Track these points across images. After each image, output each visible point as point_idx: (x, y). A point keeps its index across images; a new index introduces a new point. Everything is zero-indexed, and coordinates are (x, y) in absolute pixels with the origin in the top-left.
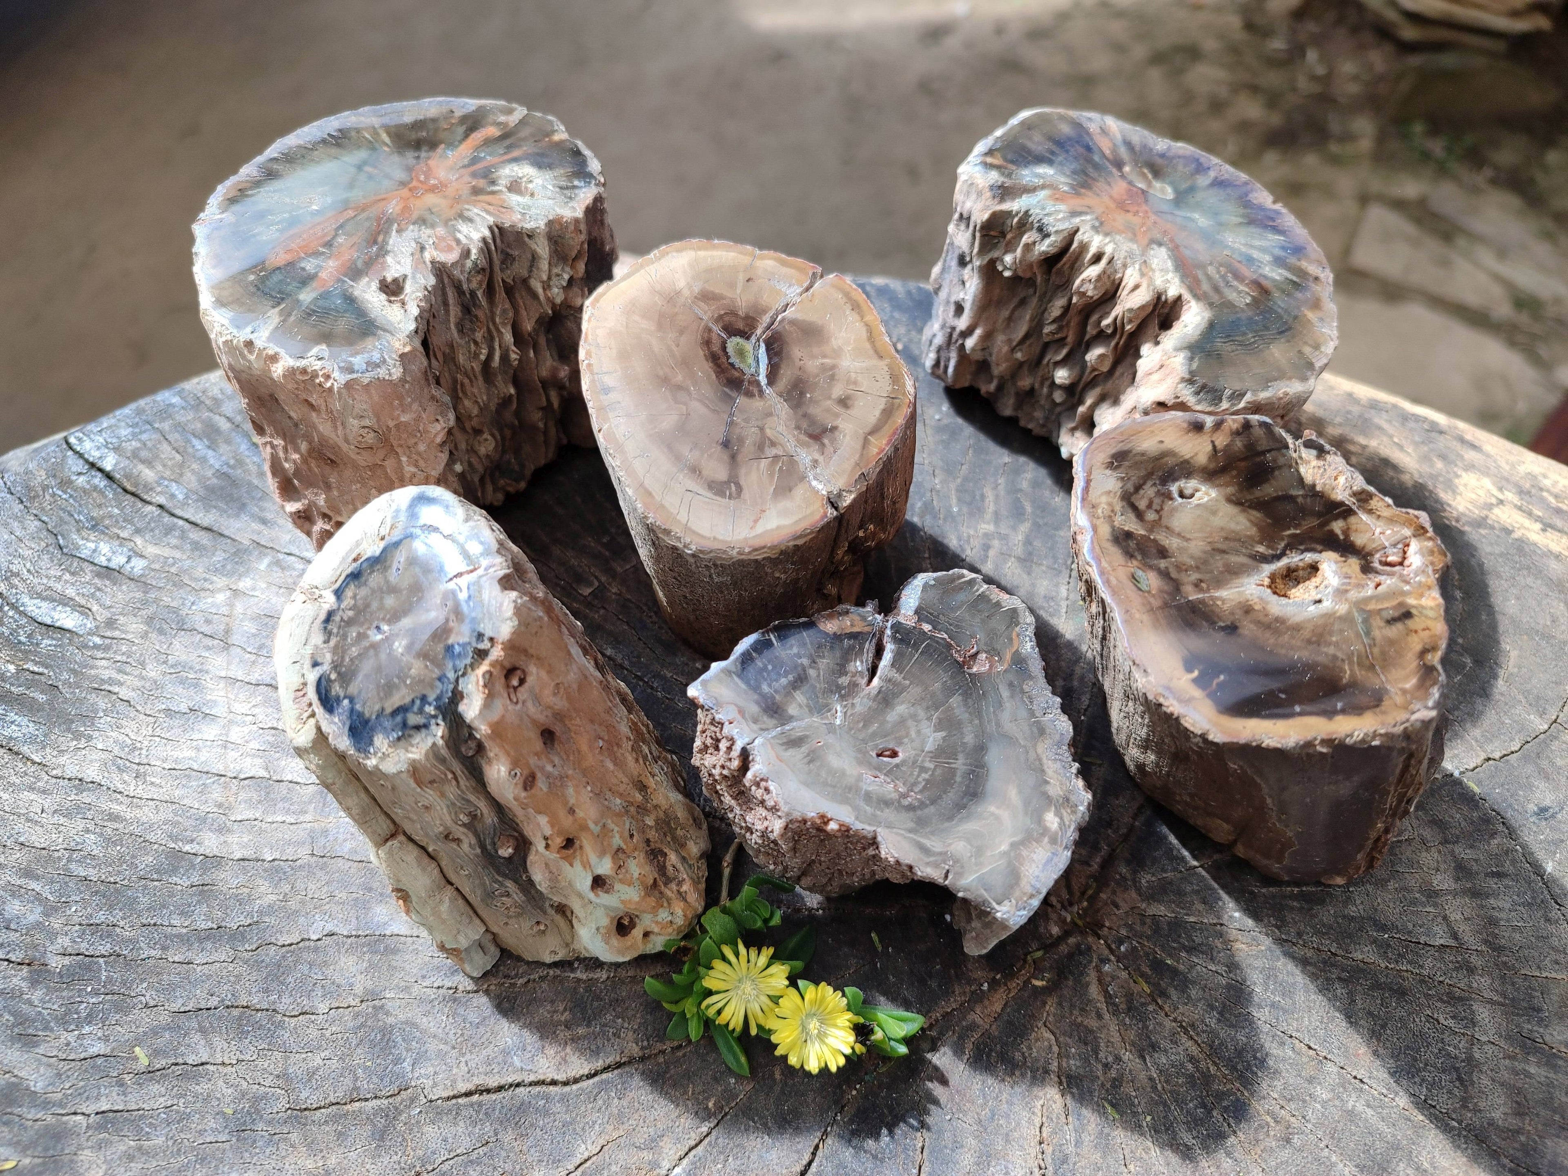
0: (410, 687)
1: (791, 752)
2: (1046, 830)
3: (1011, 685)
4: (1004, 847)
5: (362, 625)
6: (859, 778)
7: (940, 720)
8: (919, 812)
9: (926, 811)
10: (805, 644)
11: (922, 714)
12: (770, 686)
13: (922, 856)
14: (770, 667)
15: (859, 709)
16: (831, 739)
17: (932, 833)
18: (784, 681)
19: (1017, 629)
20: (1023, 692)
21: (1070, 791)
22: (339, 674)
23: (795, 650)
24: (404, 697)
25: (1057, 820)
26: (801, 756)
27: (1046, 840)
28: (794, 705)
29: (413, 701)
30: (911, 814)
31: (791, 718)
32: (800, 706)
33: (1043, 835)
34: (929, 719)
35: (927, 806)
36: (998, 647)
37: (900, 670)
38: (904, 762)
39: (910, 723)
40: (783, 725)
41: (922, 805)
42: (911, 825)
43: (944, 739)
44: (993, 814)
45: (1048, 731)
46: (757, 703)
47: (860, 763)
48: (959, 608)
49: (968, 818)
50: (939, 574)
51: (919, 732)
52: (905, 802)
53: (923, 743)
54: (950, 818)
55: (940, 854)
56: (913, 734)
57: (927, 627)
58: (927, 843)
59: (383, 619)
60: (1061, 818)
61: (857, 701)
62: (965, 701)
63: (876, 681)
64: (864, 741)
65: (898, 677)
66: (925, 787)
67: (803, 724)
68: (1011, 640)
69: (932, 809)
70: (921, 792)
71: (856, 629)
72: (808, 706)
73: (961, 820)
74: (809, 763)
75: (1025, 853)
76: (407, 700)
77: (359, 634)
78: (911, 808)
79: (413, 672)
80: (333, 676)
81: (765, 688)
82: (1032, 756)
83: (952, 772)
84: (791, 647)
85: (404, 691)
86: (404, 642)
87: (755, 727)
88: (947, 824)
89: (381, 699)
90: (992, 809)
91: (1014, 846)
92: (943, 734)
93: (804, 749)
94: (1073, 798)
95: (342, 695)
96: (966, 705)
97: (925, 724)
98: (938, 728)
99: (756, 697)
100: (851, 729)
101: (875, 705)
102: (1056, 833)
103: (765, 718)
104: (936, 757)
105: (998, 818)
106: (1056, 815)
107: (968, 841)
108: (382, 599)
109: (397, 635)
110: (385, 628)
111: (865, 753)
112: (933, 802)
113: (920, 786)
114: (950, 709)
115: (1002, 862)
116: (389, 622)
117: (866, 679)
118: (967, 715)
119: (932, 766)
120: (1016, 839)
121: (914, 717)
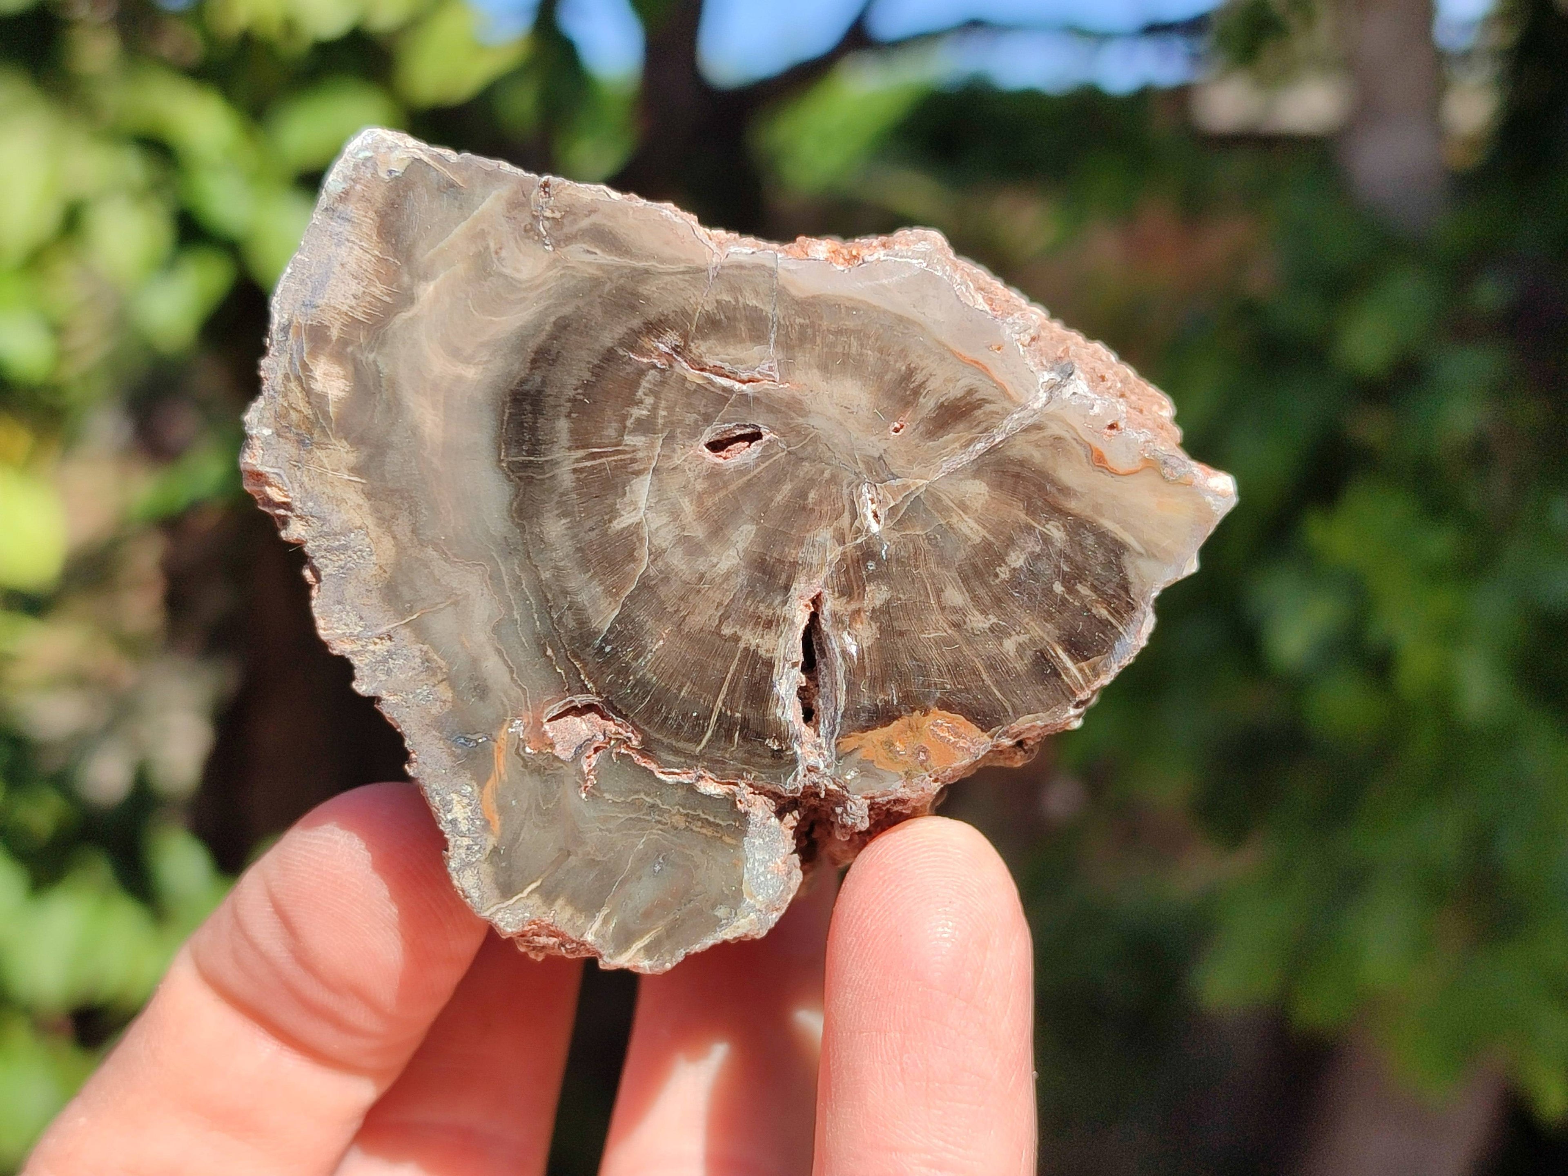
1: (955, 391)
2: (339, 357)
3: (482, 690)
4: (426, 291)
6: (787, 366)
7: (631, 557)
8: (636, 323)
9: (620, 331)
10: (991, 667)
11: (677, 561)
12: (1046, 540)
13: (609, 224)
14: (1058, 588)
15: (824, 534)
16: (873, 445)
17: (596, 283)
18: (1017, 560)
19: (491, 842)
20: (451, 680)
21: (297, 464)
23: (1010, 645)
25: (318, 386)
26: (932, 385)
27: (334, 333)
28: (977, 505)
30: (652, 314)
31: (979, 468)
32: (963, 507)
33: (344, 342)
34: (657, 555)
35: (622, 343)
36: (532, 782)
37: (751, 657)
38: (694, 432)
39: (699, 532)
40: (991, 451)
41: (631, 342)
42: (648, 289)
43: (613, 513)
44: (468, 361)
45: (375, 599)
46: (1065, 491)
47: (794, 406)
48: (643, 859)
49: (522, 337)
50: (709, 941)
51: (675, 515)
52: (672, 338)
53: (659, 491)
54: (562, 326)
55: (569, 239)
56: (688, 506)
57: (711, 788)
58: (604, 258)
60: (308, 392)
61: (834, 553)
62: (582, 623)
63: (802, 619)
64: (795, 458)
65: (750, 638)
66: (634, 384)
67: (947, 465)
68: (503, 809)
69: (608, 339)
70: (641, 372)
71: (879, 734)
72: (945, 510)
73: (538, 327)
74: (910, 372)
75: (378, 289)
78: (655, 328)
81: (1057, 533)
82: (403, 526)
83: (579, 441)
84: (1021, 648)
87: (1055, 429)
88: (567, 310)
90: (471, 373)
91: (406, 298)
92: (618, 525)
93: (928, 404)
94: (289, 449)
96: (578, 610)
97: (665, 539)
98: (633, 533)
99: (1072, 505)
100: (834, 479)
101: (793, 553)
102: (314, 353)
103: (1037, 456)
104: (622, 466)
105: (455, 353)
106: (323, 397)
107: (511, 284)
111: (791, 431)
112: (610, 356)
113: (645, 384)
114: (612, 592)
115: (424, 254)
117: (827, 608)
118: (572, 584)
119: (629, 439)
120: (405, 315)
121: (693, 548)
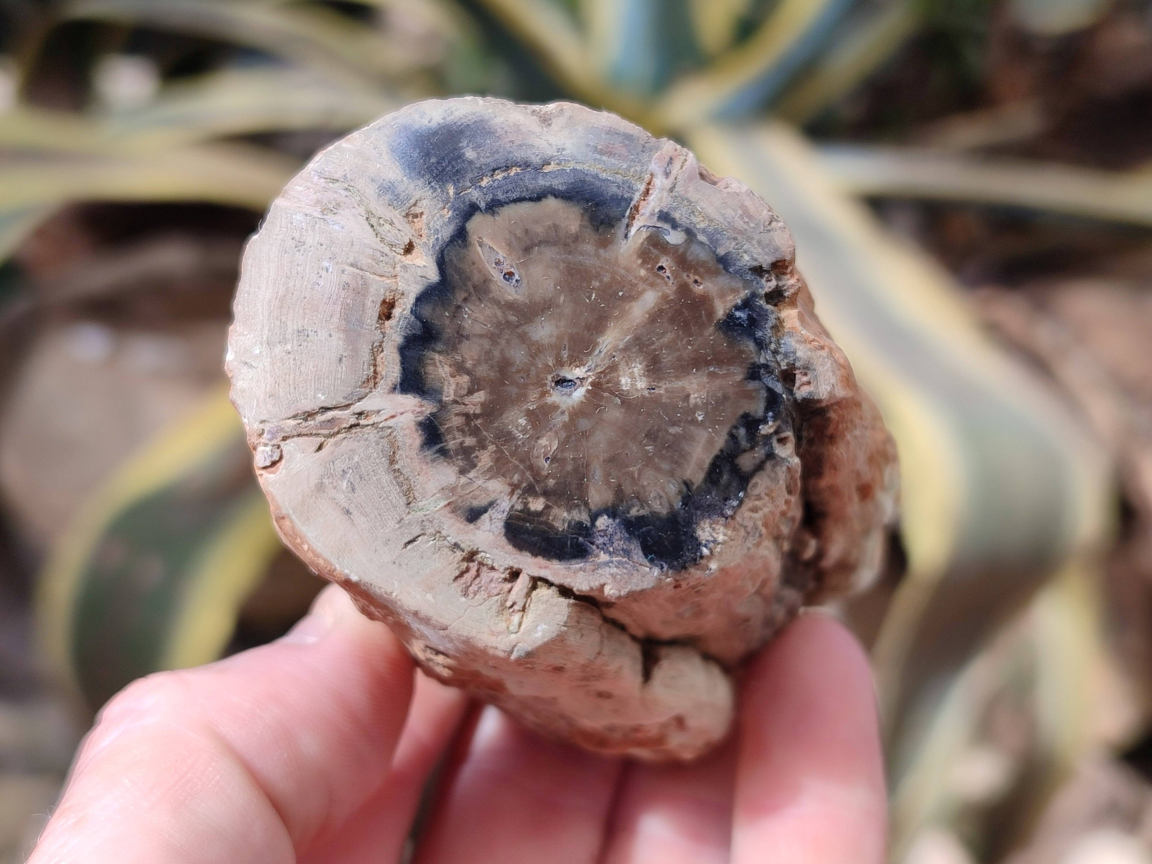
0: (712, 420)
5: (522, 397)
22: (546, 494)
24: (711, 442)
29: (732, 436)
59: (560, 363)
76: (721, 441)
77: (530, 414)
79: (694, 398)
80: (537, 505)
85: (702, 436)
86: (638, 368)
89: (671, 473)
95: (584, 517)
108: (523, 338)
109: (613, 368)
110: (577, 372)
116: (576, 360)
